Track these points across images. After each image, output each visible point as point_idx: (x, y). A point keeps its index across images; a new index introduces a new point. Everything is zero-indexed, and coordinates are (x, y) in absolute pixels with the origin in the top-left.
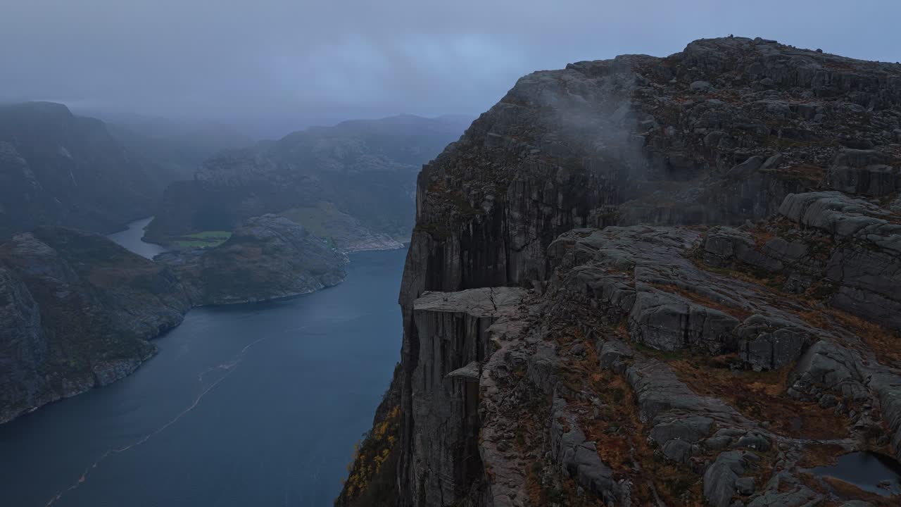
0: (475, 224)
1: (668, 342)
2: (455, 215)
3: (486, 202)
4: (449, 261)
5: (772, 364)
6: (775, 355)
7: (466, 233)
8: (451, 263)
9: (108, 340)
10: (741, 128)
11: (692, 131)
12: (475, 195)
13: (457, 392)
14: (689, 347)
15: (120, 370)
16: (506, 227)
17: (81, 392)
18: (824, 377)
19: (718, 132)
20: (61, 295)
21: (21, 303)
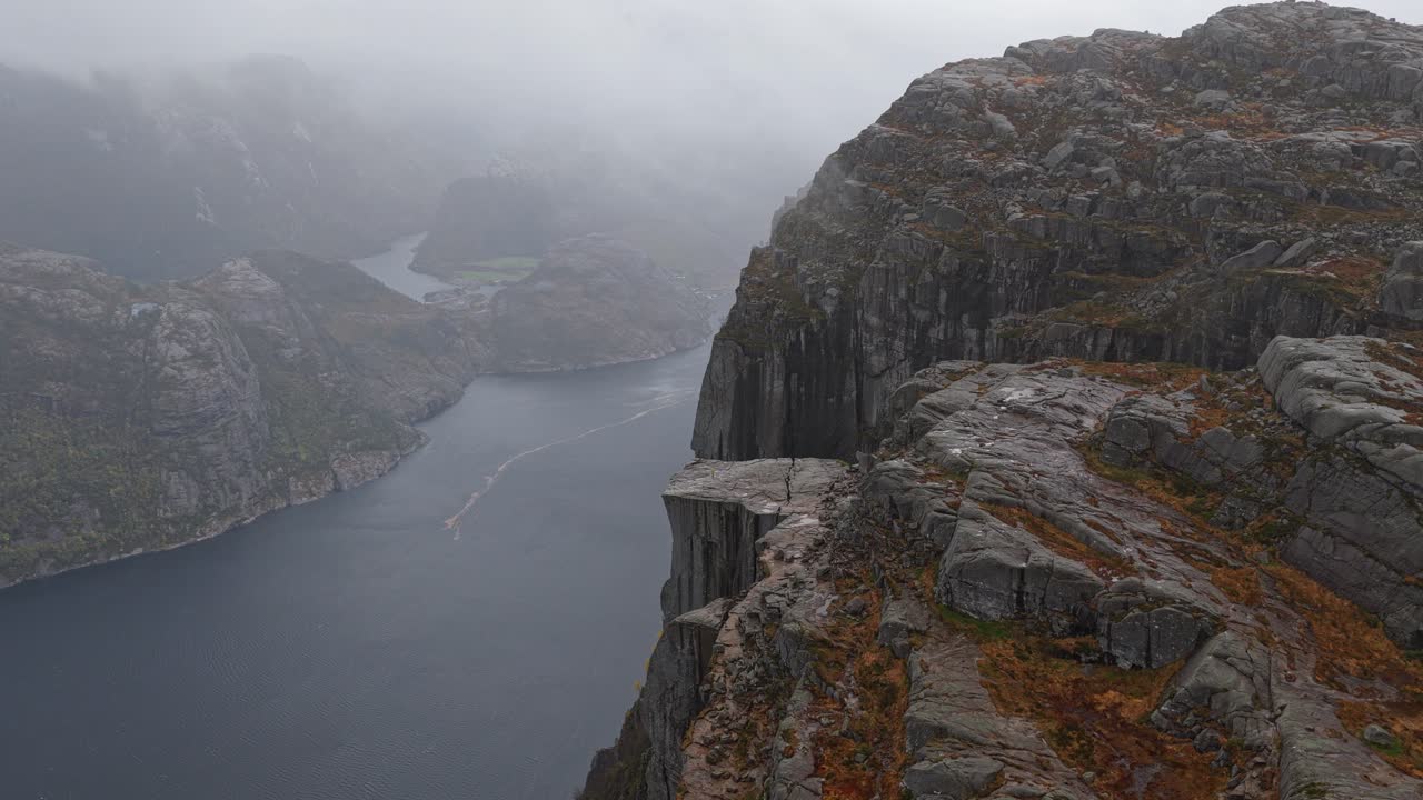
0: (808, 332)
1: (991, 608)
2: (779, 315)
3: (827, 299)
4: (768, 388)
5: (1148, 660)
6: (1153, 646)
7: (795, 346)
8: (771, 392)
9: (353, 423)
10: (1260, 187)
11: (1173, 189)
12: (811, 286)
13: (687, 646)
14: (1024, 618)
15: (370, 468)
16: (858, 338)
17: (315, 498)
18: (1209, 700)
19: (1216, 194)
20: (288, 353)
21: (233, 364)
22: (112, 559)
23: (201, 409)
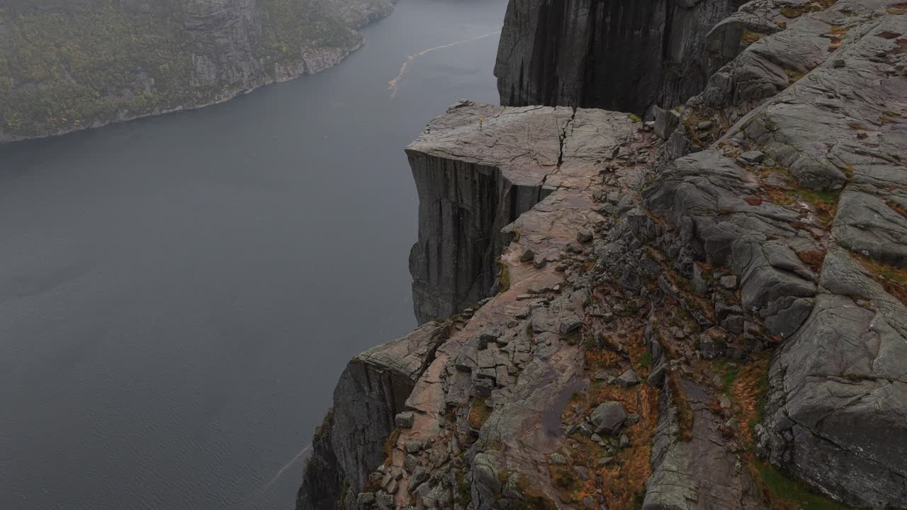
4: (572, 16)
8: (575, 22)
9: (317, 27)
13: (376, 390)
15: (327, 59)
17: (291, 78)
22: (163, 112)
23: (216, 13)
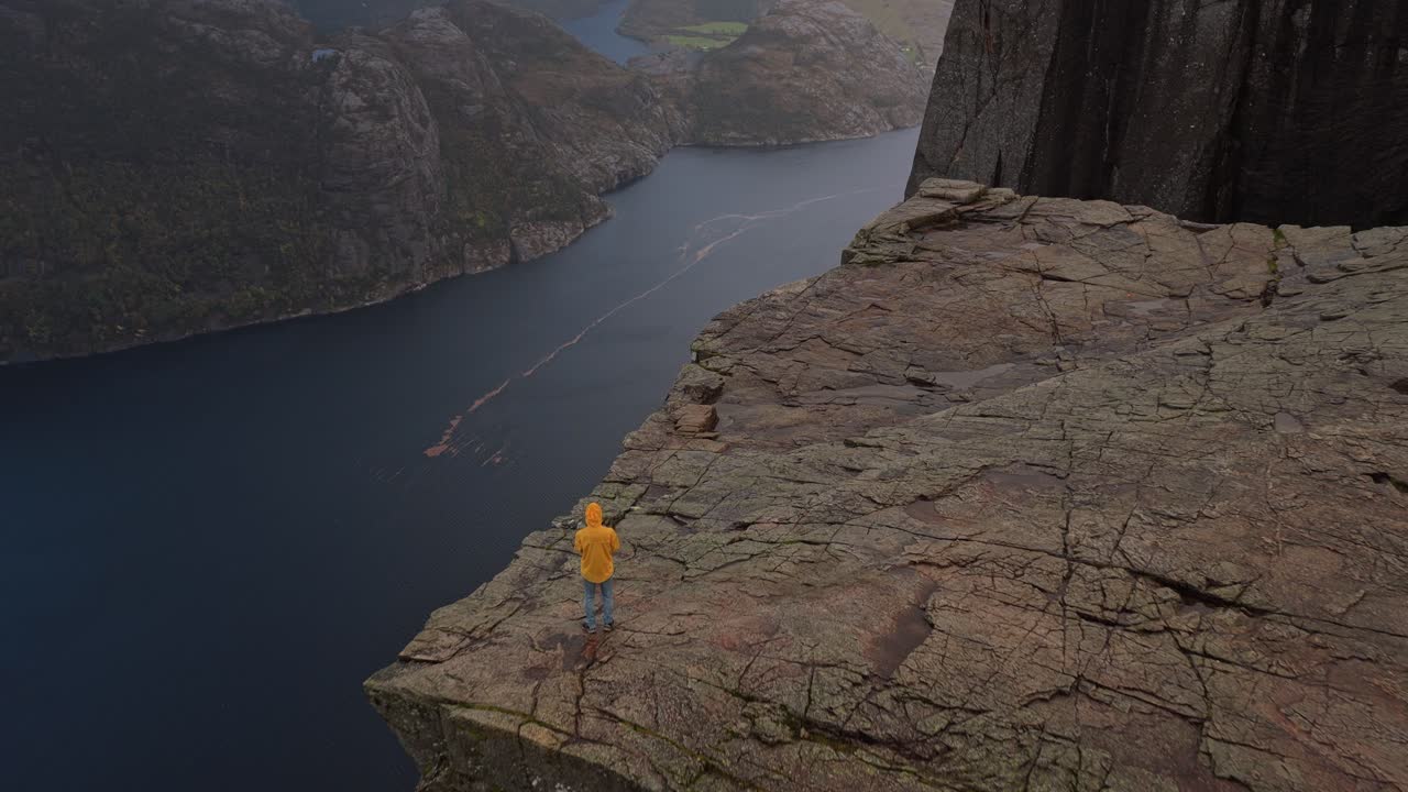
15: (549, 239)
17: (490, 268)
20: (471, 110)
21: (410, 118)
22: (281, 318)
23: (375, 165)
